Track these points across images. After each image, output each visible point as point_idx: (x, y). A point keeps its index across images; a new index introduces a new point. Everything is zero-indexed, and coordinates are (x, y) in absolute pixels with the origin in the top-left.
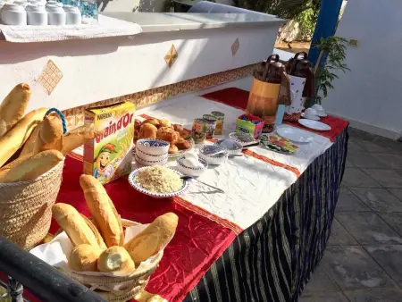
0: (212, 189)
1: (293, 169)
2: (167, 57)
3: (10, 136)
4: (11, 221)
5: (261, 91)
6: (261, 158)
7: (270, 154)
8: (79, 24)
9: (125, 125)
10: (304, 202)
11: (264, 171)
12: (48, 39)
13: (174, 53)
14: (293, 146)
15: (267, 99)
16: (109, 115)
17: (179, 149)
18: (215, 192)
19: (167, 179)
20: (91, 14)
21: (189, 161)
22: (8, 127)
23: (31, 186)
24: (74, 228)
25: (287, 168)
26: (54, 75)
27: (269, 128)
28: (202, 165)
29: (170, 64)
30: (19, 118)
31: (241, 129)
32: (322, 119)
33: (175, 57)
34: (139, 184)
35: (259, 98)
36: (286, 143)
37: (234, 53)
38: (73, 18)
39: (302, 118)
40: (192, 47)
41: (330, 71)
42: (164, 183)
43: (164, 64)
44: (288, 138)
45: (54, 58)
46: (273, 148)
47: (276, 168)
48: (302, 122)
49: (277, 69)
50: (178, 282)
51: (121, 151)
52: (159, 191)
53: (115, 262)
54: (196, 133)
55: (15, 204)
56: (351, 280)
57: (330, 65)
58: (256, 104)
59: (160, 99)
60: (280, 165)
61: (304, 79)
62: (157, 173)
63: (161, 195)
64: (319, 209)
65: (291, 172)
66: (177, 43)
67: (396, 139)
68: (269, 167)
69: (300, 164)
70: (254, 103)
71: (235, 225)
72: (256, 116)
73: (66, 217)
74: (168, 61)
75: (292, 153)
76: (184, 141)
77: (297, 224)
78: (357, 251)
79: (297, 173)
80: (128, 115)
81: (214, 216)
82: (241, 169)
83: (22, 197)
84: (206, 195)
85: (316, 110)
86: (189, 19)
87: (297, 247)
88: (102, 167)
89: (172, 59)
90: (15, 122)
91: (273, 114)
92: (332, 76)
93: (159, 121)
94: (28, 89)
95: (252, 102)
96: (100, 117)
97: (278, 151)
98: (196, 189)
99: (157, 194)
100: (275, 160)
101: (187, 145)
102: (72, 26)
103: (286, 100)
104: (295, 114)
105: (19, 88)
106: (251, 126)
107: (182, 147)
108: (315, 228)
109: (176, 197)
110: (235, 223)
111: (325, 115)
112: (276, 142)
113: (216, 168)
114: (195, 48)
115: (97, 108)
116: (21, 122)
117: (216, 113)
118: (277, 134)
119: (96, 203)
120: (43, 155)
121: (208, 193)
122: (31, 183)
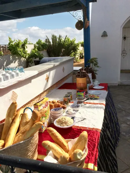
0: (82, 119)
1: (102, 104)
2: (46, 79)
3: (15, 122)
4: (29, 154)
5: (80, 81)
6: (90, 103)
7: (92, 101)
8: (20, 76)
9: (47, 106)
10: (108, 114)
11: (94, 107)
12: (12, 84)
13: (48, 77)
14: (97, 96)
15: (83, 83)
16: (42, 104)
17: (63, 109)
18: (83, 120)
19: (68, 120)
20: (23, 71)
21: (71, 112)
22: (12, 119)
23: (33, 138)
24: (53, 149)
25: (100, 104)
26: (15, 96)
27: (87, 93)
28: (75, 112)
29: (47, 81)
30: (15, 115)
31: (79, 96)
32: (100, 85)
33: (48, 78)
34: (59, 125)
35: (80, 84)
36: (94, 96)
37: (63, 71)
38: (17, 74)
39: (94, 86)
40: (52, 73)
41: (95, 69)
42: (68, 122)
43: (46, 81)
44: (94, 94)
45: (14, 90)
46: (92, 99)
47: (97, 105)
48: (94, 87)
49: (84, 72)
50: (92, 156)
51: (48, 116)
52: (68, 125)
53: (80, 156)
54: (66, 102)
55: (29, 147)
56: (128, 136)
57: (95, 67)
58: (80, 86)
59: (47, 94)
60: (97, 104)
61: (91, 74)
62: (64, 120)
63: (69, 127)
64: (113, 115)
65: (102, 105)
66: (48, 73)
67: (117, 85)
68: (95, 105)
69: (103, 102)
70: (79, 86)
71: (98, 129)
72: (81, 90)
73: (49, 146)
74: (47, 80)
75: (99, 99)
76: (63, 106)
77: (108, 122)
78: (125, 125)
79: (104, 105)
80: (47, 102)
81: (89, 128)
82: (86, 109)
83: (31, 144)
84: (81, 122)
85: (97, 82)
86: (48, 65)
87: (111, 130)
88: (44, 123)
89: (47, 79)
90: (14, 117)
91: (86, 88)
92: (96, 71)
93: (52, 101)
94: (16, 103)
95: (78, 86)
96: (40, 106)
97: (94, 99)
98: (77, 121)
99: (68, 127)
100: (95, 102)
101: (65, 106)
102: (18, 77)
103: (89, 82)
104: (91, 86)
105: (13, 104)
106: (82, 94)
107: (64, 108)
108: (115, 121)
109: (74, 126)
110: (97, 128)
111: (99, 84)
112: (92, 97)
113: (78, 111)
114: (53, 73)
115: (37, 103)
116: (16, 116)
117: (69, 93)
118: (89, 94)
119: (56, 137)
120: (36, 125)
121: (82, 121)
122: (33, 137)
